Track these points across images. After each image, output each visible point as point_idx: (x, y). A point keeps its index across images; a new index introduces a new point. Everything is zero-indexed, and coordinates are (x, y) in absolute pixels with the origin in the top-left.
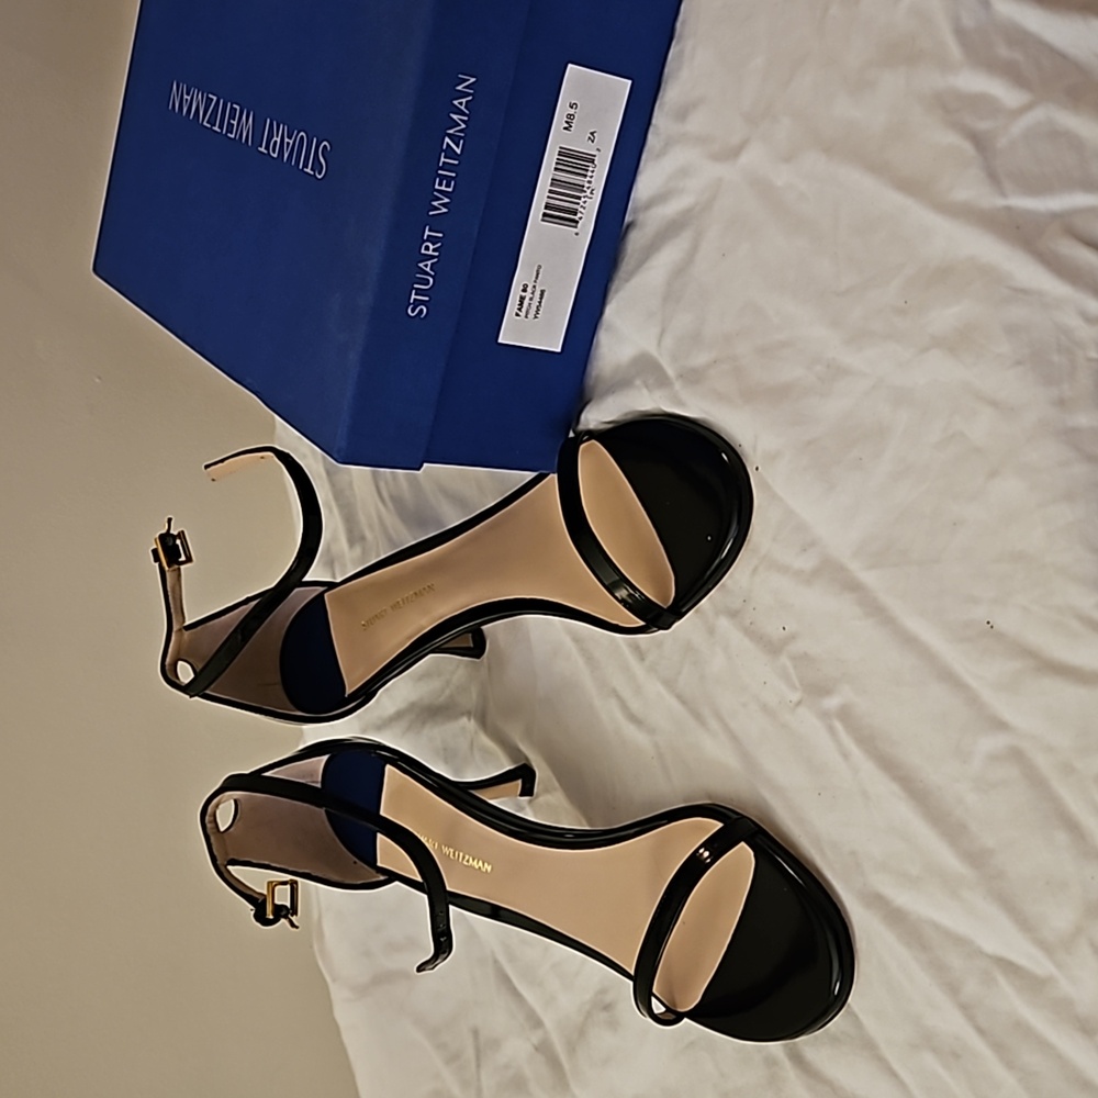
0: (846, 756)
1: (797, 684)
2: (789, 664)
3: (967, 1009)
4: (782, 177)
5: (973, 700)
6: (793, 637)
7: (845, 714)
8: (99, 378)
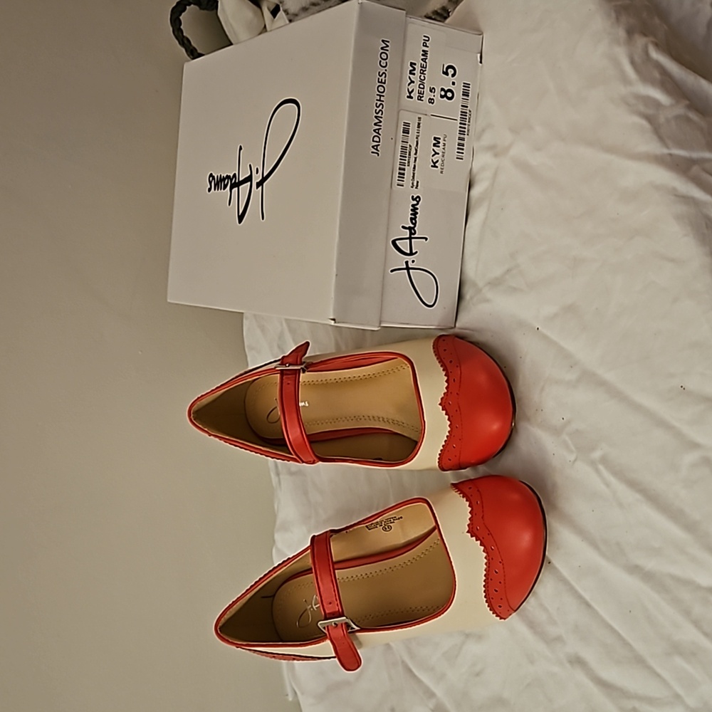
0: (608, 485)
1: (573, 448)
2: (567, 438)
3: (697, 624)
4: (535, 160)
5: (678, 434)
6: (569, 422)
7: (604, 460)
8: (141, 351)
